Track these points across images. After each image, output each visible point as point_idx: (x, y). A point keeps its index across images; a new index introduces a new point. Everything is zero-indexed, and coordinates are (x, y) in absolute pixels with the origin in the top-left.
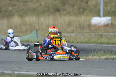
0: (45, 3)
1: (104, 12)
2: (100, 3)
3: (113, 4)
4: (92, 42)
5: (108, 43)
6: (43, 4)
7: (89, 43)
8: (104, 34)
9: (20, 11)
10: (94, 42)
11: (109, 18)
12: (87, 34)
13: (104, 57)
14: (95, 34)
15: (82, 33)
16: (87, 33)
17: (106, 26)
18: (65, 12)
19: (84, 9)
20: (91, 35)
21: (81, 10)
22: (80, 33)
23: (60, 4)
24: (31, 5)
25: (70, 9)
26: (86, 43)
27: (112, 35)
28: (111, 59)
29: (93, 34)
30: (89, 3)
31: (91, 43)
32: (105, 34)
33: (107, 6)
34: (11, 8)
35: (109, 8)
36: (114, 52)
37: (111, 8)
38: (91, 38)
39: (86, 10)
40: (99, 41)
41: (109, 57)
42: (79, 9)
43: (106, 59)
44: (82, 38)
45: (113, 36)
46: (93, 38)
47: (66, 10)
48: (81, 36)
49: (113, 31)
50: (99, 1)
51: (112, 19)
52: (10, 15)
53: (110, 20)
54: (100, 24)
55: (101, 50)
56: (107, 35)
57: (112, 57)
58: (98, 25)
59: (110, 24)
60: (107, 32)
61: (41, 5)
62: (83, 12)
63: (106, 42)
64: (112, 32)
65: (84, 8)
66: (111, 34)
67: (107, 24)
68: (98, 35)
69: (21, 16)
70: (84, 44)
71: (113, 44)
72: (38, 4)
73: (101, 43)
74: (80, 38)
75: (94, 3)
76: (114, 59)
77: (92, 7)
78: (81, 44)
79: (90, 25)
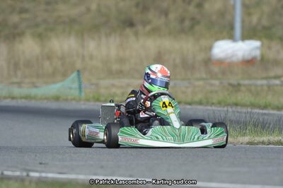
0: (99, 5)
1: (243, 27)
2: (234, 7)
3: (266, 9)
4: (214, 101)
5: (253, 106)
6: (94, 7)
7: (207, 104)
8: (242, 82)
9: (37, 25)
10: (219, 103)
11: (256, 44)
12: (201, 83)
13: (247, 139)
14: (221, 83)
15: (189, 79)
16: (202, 79)
17: (249, 62)
18: (148, 28)
19: (195, 22)
20: (211, 85)
21: (187, 23)
22: (183, 80)
23: (134, 10)
24: (64, 10)
25: (158, 21)
26: (200, 103)
27: (262, 85)
28: (263, 143)
29: (217, 82)
30: (207, 6)
31: (213, 104)
32: (246, 82)
33: (249, 14)
34: (15, 18)
35: (255, 19)
36: (268, 127)
37: (260, 20)
38: (211, 92)
39: (198, 23)
40: (232, 99)
41: (257, 139)
42: (182, 20)
43: (250, 143)
44: (189, 90)
45: (265, 88)
46: (216, 92)
47: (149, 22)
48: (187, 87)
49: (265, 75)
50: (232, 2)
51: (262, 45)
52: (13, 35)
53: (257, 48)
54: (234, 59)
55: (238, 122)
56: (250, 85)
57: (265, 139)
58: (228, 61)
59: (259, 58)
60: (250, 78)
61: (88, 10)
62: (192, 27)
63: (248, 103)
64: (263, 78)
65: (193, 19)
66: (259, 82)
67: (250, 58)
68: (230, 84)
69: (40, 37)
70: (194, 106)
71: (265, 107)
72: (82, 8)
73: (236, 105)
74: (184, 93)
75: (218, 6)
76: (269, 143)
77: (214, 18)
78: (188, 107)
79: (208, 61)
